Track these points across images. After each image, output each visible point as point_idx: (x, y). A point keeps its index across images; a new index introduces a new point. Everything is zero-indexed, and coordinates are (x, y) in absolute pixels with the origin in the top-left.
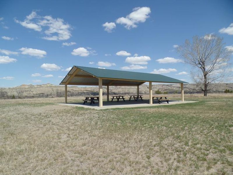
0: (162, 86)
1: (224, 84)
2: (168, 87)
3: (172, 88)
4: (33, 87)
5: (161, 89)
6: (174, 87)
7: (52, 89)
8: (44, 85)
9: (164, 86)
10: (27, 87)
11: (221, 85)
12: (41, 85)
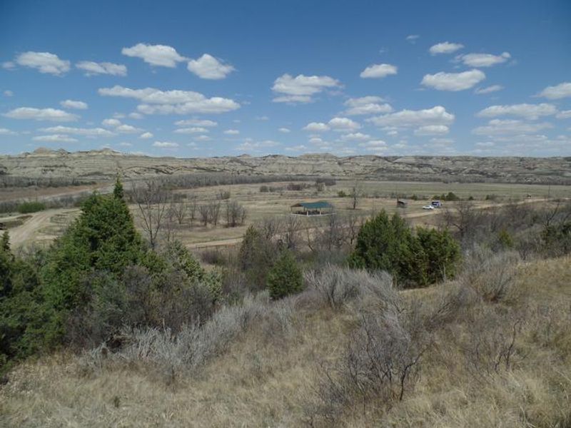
0: (374, 160)
1: (516, 159)
2: (386, 162)
3: (397, 165)
4: (69, 155)
5: (370, 166)
6: (399, 163)
7: (118, 163)
8: (95, 151)
9: (377, 161)
10: (54, 156)
11: (508, 161)
12: (87, 152)
